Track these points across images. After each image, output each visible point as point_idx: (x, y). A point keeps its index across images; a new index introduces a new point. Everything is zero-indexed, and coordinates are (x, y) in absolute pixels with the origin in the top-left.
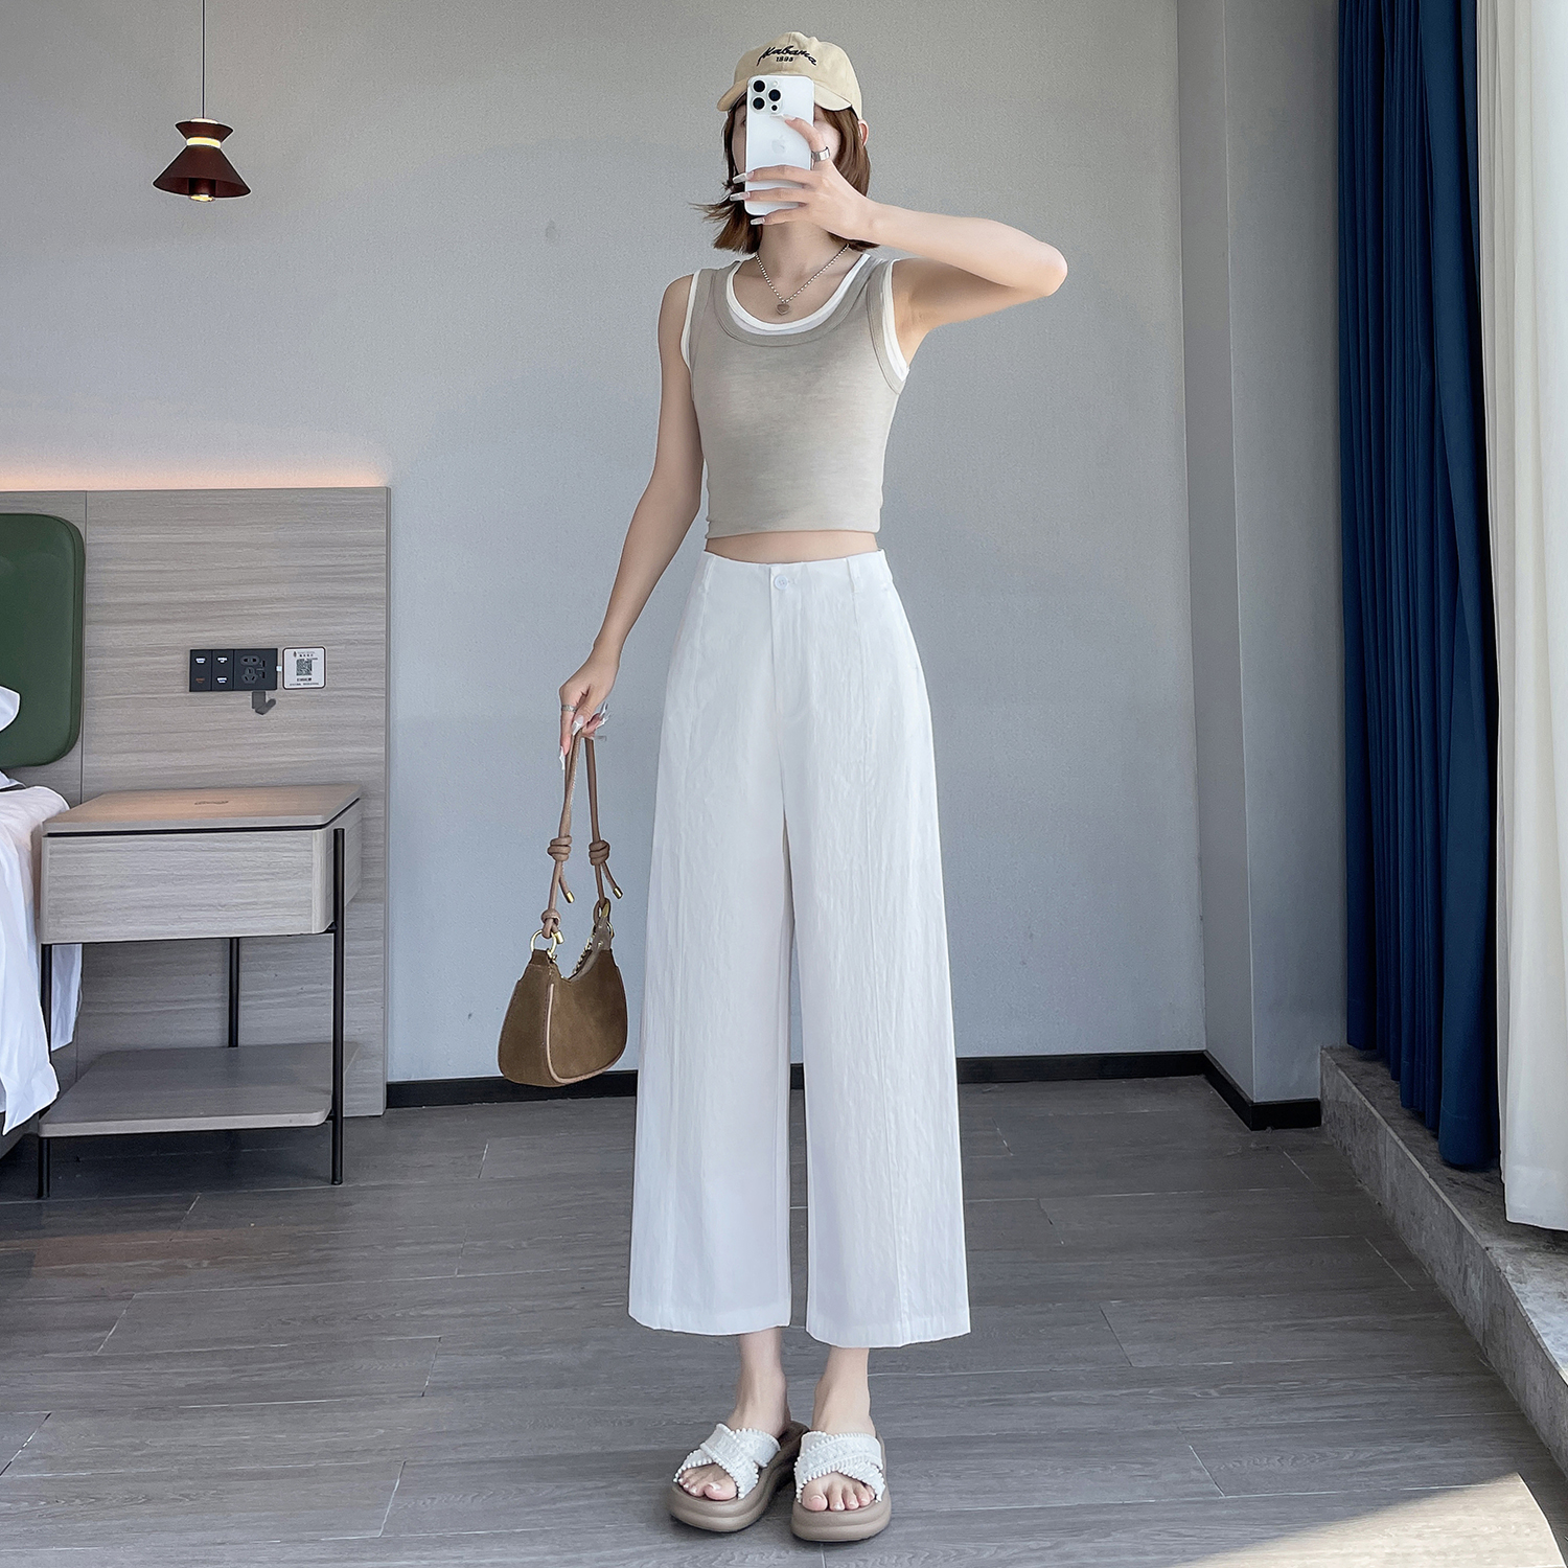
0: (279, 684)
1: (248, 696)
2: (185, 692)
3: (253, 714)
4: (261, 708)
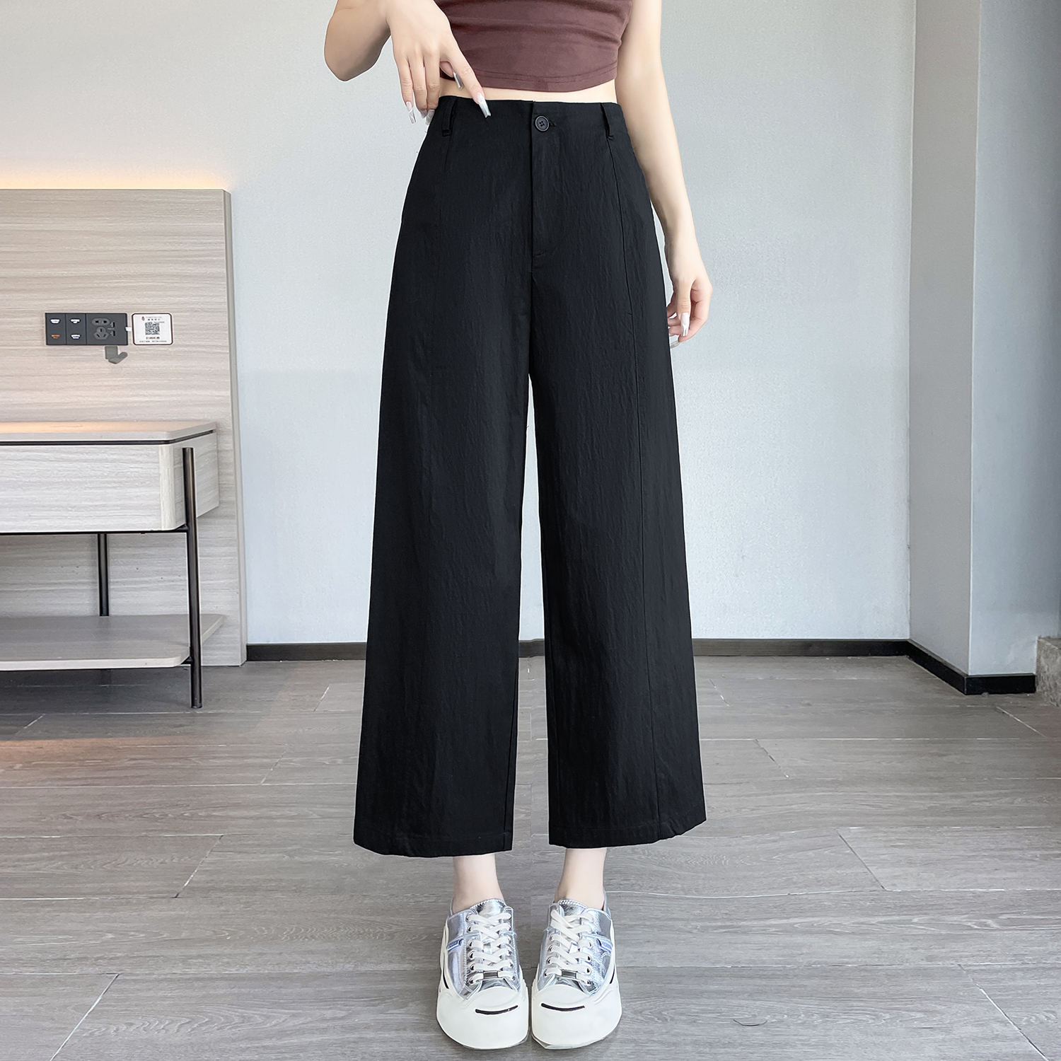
0: (130, 341)
1: (101, 350)
2: (43, 345)
3: (107, 363)
4: (114, 358)
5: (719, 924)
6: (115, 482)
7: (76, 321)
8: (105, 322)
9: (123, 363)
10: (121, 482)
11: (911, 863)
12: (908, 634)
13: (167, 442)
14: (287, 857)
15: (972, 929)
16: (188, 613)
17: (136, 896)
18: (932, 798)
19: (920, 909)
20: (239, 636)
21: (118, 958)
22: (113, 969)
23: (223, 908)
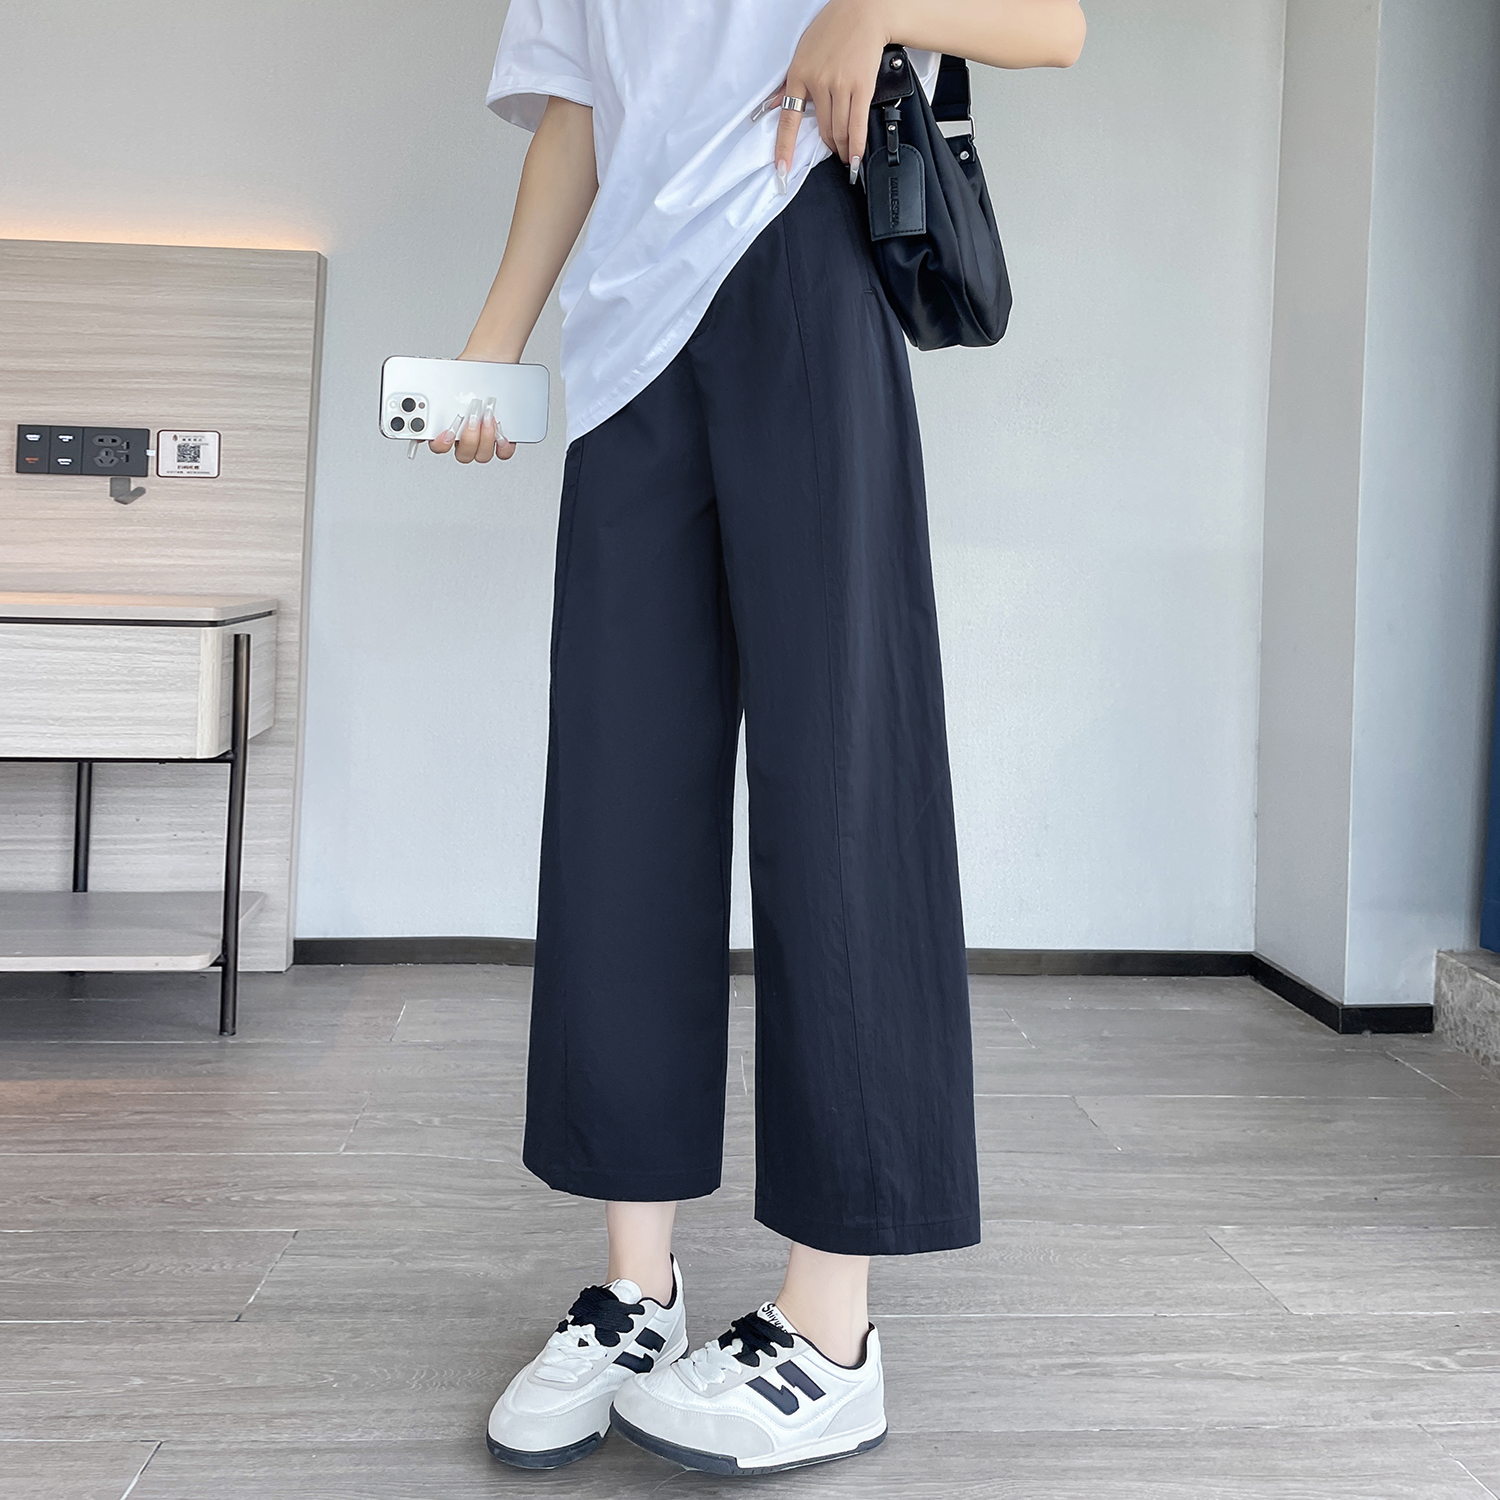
0: (152, 471)
1: (104, 483)
2: (13, 473)
3: (111, 503)
4: (123, 496)
5: (1065, 1360)
6: (127, 683)
7: (66, 438)
8: (114, 441)
9: (138, 503)
10: (137, 683)
11: (1318, 1276)
12: (1253, 944)
13: (213, 624)
14: (396, 1263)
15: (1423, 1371)
16: (223, 889)
17: (169, 1319)
18: (1327, 1183)
19: (1346, 1341)
20: (285, 926)
21: (156, 1416)
22: (150, 1433)
23: (317, 1339)
